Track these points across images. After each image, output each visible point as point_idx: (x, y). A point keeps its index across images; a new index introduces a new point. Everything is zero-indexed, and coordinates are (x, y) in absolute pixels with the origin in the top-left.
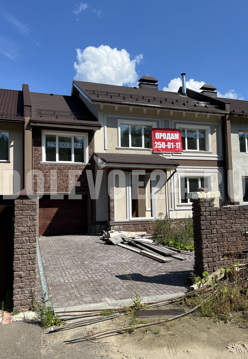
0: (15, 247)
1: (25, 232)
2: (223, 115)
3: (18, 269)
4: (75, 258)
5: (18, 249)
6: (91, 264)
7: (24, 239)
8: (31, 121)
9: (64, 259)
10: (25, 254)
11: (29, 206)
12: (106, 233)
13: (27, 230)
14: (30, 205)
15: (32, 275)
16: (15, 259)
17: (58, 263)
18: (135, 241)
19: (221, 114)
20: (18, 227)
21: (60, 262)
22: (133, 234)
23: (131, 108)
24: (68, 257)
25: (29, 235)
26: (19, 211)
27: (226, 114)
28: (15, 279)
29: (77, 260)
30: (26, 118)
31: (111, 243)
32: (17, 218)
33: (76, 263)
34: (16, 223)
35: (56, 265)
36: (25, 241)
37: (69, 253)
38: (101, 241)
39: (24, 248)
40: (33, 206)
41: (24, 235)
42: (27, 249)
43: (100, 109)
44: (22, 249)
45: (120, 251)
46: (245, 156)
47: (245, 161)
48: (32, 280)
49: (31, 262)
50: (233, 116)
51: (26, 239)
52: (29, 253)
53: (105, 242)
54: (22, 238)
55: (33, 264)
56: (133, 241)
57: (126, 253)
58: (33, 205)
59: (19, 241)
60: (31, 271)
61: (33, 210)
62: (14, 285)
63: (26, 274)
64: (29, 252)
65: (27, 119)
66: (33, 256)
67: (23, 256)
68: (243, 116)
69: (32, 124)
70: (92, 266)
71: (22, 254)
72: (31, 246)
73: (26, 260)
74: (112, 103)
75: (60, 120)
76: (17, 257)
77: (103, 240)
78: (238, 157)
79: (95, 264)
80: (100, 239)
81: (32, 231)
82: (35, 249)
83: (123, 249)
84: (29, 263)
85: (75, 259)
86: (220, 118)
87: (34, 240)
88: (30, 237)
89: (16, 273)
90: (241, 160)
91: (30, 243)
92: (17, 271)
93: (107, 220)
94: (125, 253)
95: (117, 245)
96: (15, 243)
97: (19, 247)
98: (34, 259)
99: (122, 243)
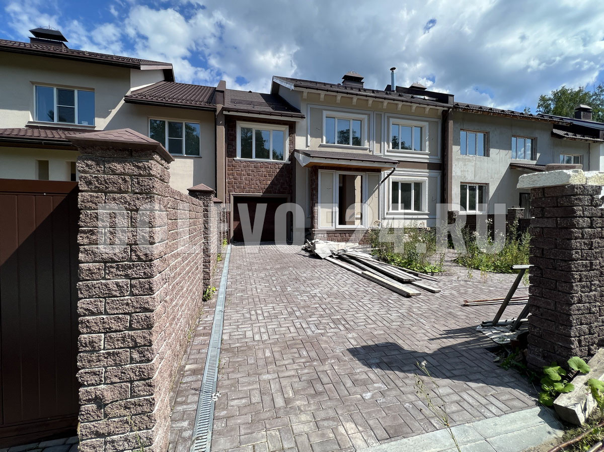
0: (80, 311)
1: (113, 261)
2: (445, 109)
3: (93, 379)
4: (274, 278)
5: (93, 314)
6: (297, 294)
7: (111, 283)
8: (223, 109)
9: (257, 280)
10: (116, 331)
11: (127, 178)
12: (310, 242)
13: (121, 256)
14: (131, 176)
15: (142, 393)
16: (81, 349)
17: (249, 286)
18: (347, 256)
19: (444, 107)
20: (90, 244)
21: (251, 285)
22: (342, 245)
23: (339, 96)
24: (263, 275)
25: (130, 272)
26: (95, 194)
27: (449, 108)
28: (83, 408)
29: (275, 282)
30: (218, 105)
31: (317, 257)
32: (87, 215)
33: (274, 289)
34: (84, 232)
35: (244, 290)
36: (116, 291)
37: (265, 269)
38: (303, 252)
39: (113, 312)
40: (141, 179)
41: (114, 270)
42: (125, 314)
43: (304, 98)
44: (106, 313)
45: (332, 269)
46: (466, 159)
47: (465, 165)
48: (139, 409)
49: (136, 356)
50: (457, 110)
51: (117, 284)
52: (131, 328)
53: (308, 254)
54: (104, 278)
55: (141, 362)
56: (345, 254)
57: (342, 274)
58: (140, 175)
59: (94, 291)
60: (136, 383)
61: (140, 193)
62: (79, 429)
63: (120, 394)
64: (131, 325)
65: (219, 107)
66: (144, 337)
67: (111, 338)
68: (469, 111)
69: (225, 113)
70: (298, 297)
71: (107, 332)
72: (135, 304)
73: (121, 348)
74: (317, 89)
75: (257, 108)
76: (87, 340)
77: (305, 250)
78: (458, 160)
79: (302, 293)
80: (302, 249)
81: (140, 259)
82: (148, 314)
83: (336, 266)
84: (132, 359)
85: (273, 281)
86: (440, 113)
87: (147, 286)
88: (135, 278)
89: (87, 392)
90: (461, 163)
91: (134, 296)
92: (89, 385)
93: (310, 227)
94: (340, 273)
95: (324, 259)
96: (80, 296)
97: (95, 310)
98: (145, 345)
99: (331, 256)
